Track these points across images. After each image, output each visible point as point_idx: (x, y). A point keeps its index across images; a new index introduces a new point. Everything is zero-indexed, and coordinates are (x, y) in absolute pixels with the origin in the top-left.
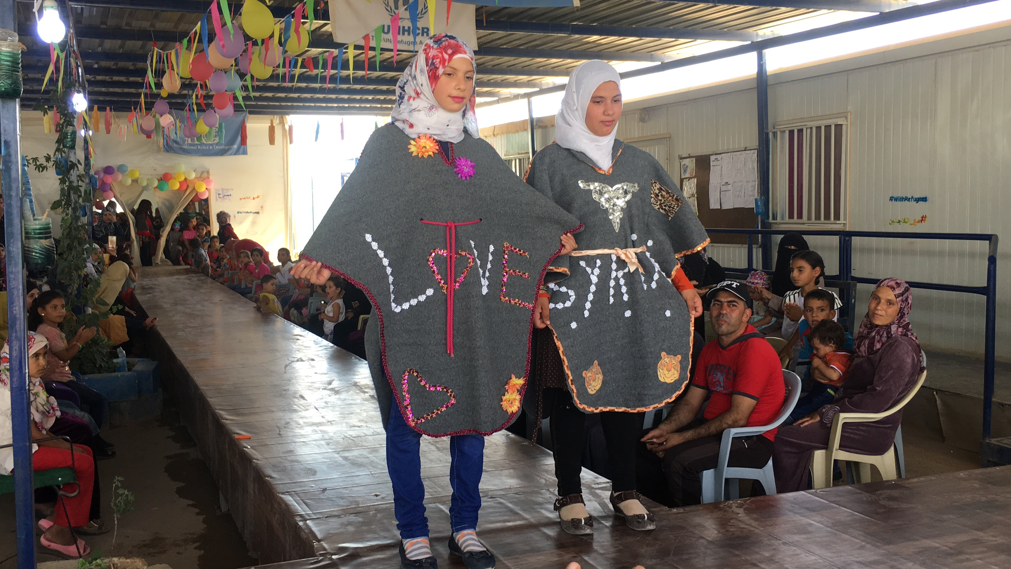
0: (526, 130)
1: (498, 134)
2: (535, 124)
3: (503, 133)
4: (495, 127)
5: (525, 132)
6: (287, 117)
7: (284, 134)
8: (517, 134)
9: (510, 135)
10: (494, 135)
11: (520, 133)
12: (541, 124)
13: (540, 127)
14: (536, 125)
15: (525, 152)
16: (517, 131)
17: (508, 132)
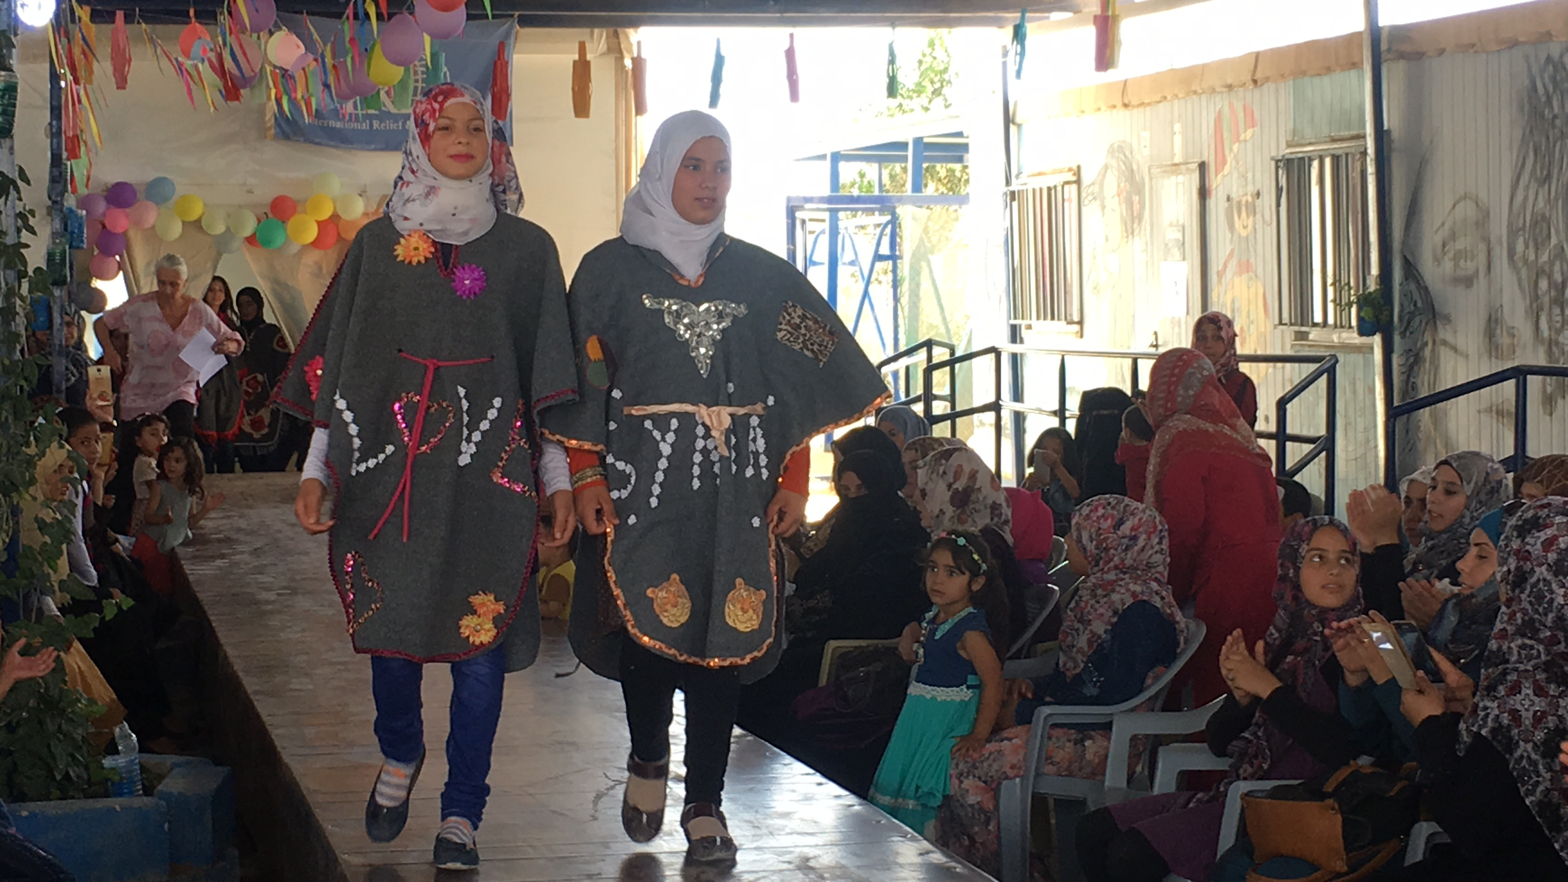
0: (1355, 65)
1: (1267, 79)
2: (1384, 46)
3: (1282, 76)
4: (1258, 55)
5: (1353, 73)
6: (631, 32)
7: (620, 87)
8: (1326, 80)
9: (1307, 79)
10: (1255, 82)
11: (1339, 77)
12: (1407, 48)
13: (1402, 56)
14: (1389, 50)
15: (1354, 132)
16: (1329, 70)
17: (1300, 73)
